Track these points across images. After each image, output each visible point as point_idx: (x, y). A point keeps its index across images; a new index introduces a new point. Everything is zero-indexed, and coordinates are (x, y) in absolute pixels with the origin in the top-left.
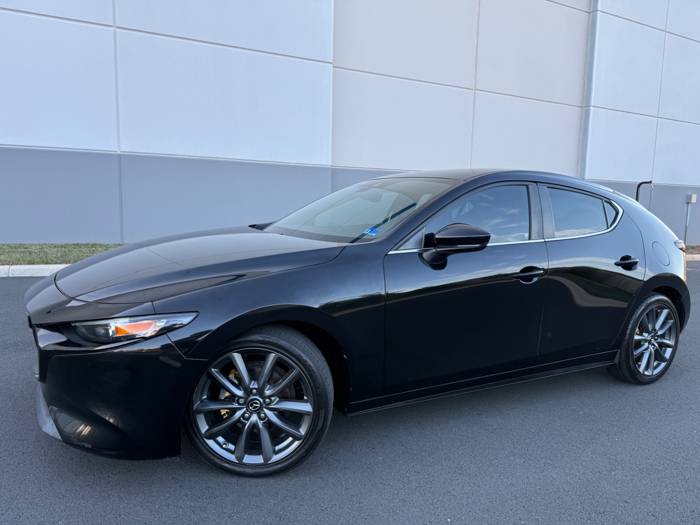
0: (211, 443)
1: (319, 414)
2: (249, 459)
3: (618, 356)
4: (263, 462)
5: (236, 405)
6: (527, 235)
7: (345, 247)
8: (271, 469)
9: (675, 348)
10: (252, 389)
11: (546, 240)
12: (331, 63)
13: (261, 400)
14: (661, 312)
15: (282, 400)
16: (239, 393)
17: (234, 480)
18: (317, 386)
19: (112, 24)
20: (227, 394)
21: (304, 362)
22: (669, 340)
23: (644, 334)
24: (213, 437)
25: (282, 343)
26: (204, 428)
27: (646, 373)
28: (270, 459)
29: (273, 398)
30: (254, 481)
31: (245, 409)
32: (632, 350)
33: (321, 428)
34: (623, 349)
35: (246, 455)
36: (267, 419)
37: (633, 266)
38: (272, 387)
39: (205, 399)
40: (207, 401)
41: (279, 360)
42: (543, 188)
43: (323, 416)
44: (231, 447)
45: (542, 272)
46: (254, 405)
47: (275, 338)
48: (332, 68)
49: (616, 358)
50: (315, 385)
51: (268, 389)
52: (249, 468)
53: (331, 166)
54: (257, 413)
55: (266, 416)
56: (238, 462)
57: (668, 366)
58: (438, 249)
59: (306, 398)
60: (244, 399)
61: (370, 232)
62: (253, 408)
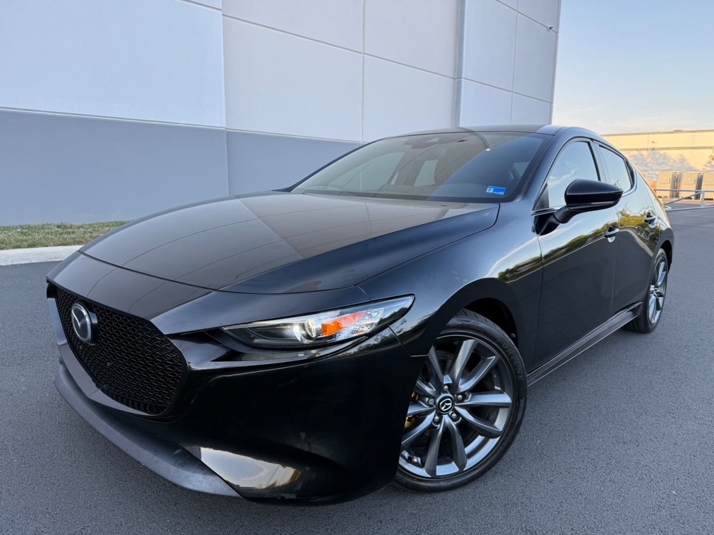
1: (519, 403)
2: (443, 470)
3: (641, 308)
4: (458, 470)
5: (426, 408)
7: (499, 207)
8: (468, 476)
9: (664, 296)
10: (445, 385)
12: (220, 10)
13: (454, 398)
15: (474, 393)
18: (518, 373)
21: (505, 346)
27: (652, 321)
28: (464, 465)
29: (467, 394)
30: (450, 495)
31: (435, 411)
35: (438, 466)
36: (461, 418)
38: (464, 380)
41: (476, 347)
42: (598, 146)
43: (522, 406)
45: (618, 231)
46: (446, 404)
47: (473, 321)
48: (222, 16)
49: (639, 311)
50: (516, 371)
51: (462, 384)
52: (444, 481)
53: (226, 129)
54: (448, 414)
55: (459, 415)
56: (430, 476)
57: (661, 313)
58: (571, 208)
59: (499, 389)
60: (434, 398)
61: (494, 191)
62: (445, 408)
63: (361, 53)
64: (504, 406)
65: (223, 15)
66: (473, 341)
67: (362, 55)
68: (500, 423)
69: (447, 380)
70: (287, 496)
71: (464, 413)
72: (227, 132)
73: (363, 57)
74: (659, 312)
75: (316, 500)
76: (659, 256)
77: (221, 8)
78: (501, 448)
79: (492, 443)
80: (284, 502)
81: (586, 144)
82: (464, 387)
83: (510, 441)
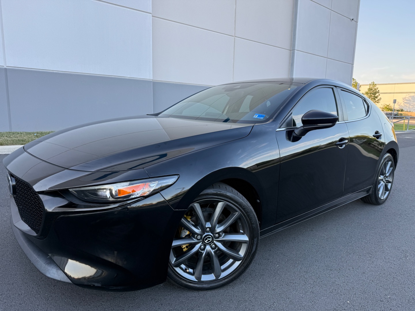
0: (177, 269)
1: (254, 241)
2: (205, 278)
3: (371, 189)
4: (215, 278)
5: (195, 241)
7: (253, 126)
8: (221, 283)
9: (392, 183)
10: (207, 228)
11: (346, 122)
13: (213, 235)
14: (388, 163)
15: (226, 234)
16: (197, 231)
18: (253, 223)
21: (244, 206)
22: (390, 179)
23: (381, 176)
24: (178, 265)
25: (229, 194)
26: (173, 260)
27: (382, 198)
28: (220, 276)
29: (221, 234)
30: (209, 293)
31: (202, 243)
32: (377, 185)
33: (255, 251)
34: (374, 185)
35: (202, 275)
36: (217, 248)
37: (380, 137)
38: (219, 225)
41: (226, 207)
42: (339, 90)
43: (256, 243)
44: (191, 270)
45: (347, 141)
46: (208, 239)
47: (224, 191)
49: (370, 191)
50: (251, 222)
51: (218, 228)
52: (206, 284)
53: (152, 80)
54: (210, 245)
55: (216, 246)
56: (197, 281)
57: (389, 193)
58: (305, 127)
59: (242, 232)
60: (201, 235)
61: (258, 116)
62: (207, 242)
63: (233, 36)
64: (245, 242)
65: (152, 16)
66: (224, 203)
68: (242, 253)
69: (208, 225)
70: (96, 285)
71: (220, 245)
72: (153, 82)
73: (235, 38)
74: (387, 193)
75: (113, 288)
76: (386, 158)
77: (151, 12)
78: (243, 267)
79: (237, 263)
80: (94, 287)
81: (331, 89)
82: (219, 229)
83: (248, 263)
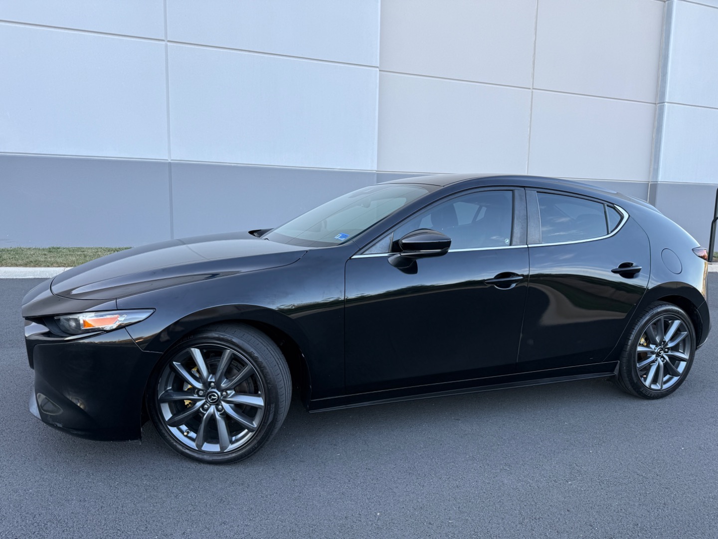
0: (174, 430)
2: (208, 447)
3: (617, 367)
4: (219, 450)
5: (196, 397)
6: (508, 241)
7: (308, 251)
8: (227, 457)
9: (690, 362)
10: (211, 382)
11: (529, 246)
12: (377, 67)
13: (219, 393)
14: (672, 323)
15: (236, 392)
16: (199, 385)
17: (193, 465)
18: (268, 382)
19: (163, 38)
20: (189, 386)
21: (256, 358)
22: (683, 353)
23: (651, 346)
24: (176, 424)
25: (235, 340)
26: (168, 415)
27: (653, 387)
28: (226, 448)
29: (229, 392)
31: (204, 401)
32: (634, 361)
33: (272, 421)
34: (625, 360)
35: (205, 443)
36: (224, 411)
37: (634, 274)
38: (228, 381)
39: (170, 390)
40: (172, 391)
41: (233, 357)
42: (533, 193)
43: (273, 410)
44: (193, 435)
45: (522, 278)
46: (212, 397)
48: (378, 71)
49: (615, 370)
50: (266, 381)
51: (224, 383)
52: (207, 455)
53: (377, 171)
55: (222, 407)
56: (197, 449)
57: (682, 380)
59: (260, 393)
60: (204, 391)
61: (340, 237)
62: (212, 400)
63: (530, 89)
64: (261, 407)
65: (380, 71)
66: (231, 351)
67: (530, 91)
71: (228, 408)
72: (377, 174)
73: (532, 92)
74: (675, 379)
77: (378, 66)
79: (250, 434)
81: (508, 192)
